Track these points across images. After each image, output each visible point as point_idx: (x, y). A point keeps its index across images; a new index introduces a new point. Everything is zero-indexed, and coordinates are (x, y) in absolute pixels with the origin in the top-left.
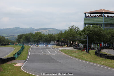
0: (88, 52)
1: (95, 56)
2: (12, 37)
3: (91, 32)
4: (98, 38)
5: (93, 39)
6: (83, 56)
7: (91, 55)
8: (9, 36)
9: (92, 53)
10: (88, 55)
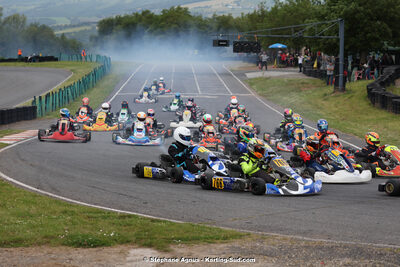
0: (344, 89)
1: (365, 103)
2: (88, 28)
3: (362, 8)
4: (389, 30)
5: (369, 35)
6: (320, 102)
7: (353, 98)
8: (79, 26)
9: (356, 94)
10: (342, 98)
